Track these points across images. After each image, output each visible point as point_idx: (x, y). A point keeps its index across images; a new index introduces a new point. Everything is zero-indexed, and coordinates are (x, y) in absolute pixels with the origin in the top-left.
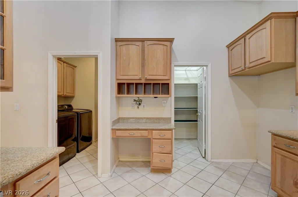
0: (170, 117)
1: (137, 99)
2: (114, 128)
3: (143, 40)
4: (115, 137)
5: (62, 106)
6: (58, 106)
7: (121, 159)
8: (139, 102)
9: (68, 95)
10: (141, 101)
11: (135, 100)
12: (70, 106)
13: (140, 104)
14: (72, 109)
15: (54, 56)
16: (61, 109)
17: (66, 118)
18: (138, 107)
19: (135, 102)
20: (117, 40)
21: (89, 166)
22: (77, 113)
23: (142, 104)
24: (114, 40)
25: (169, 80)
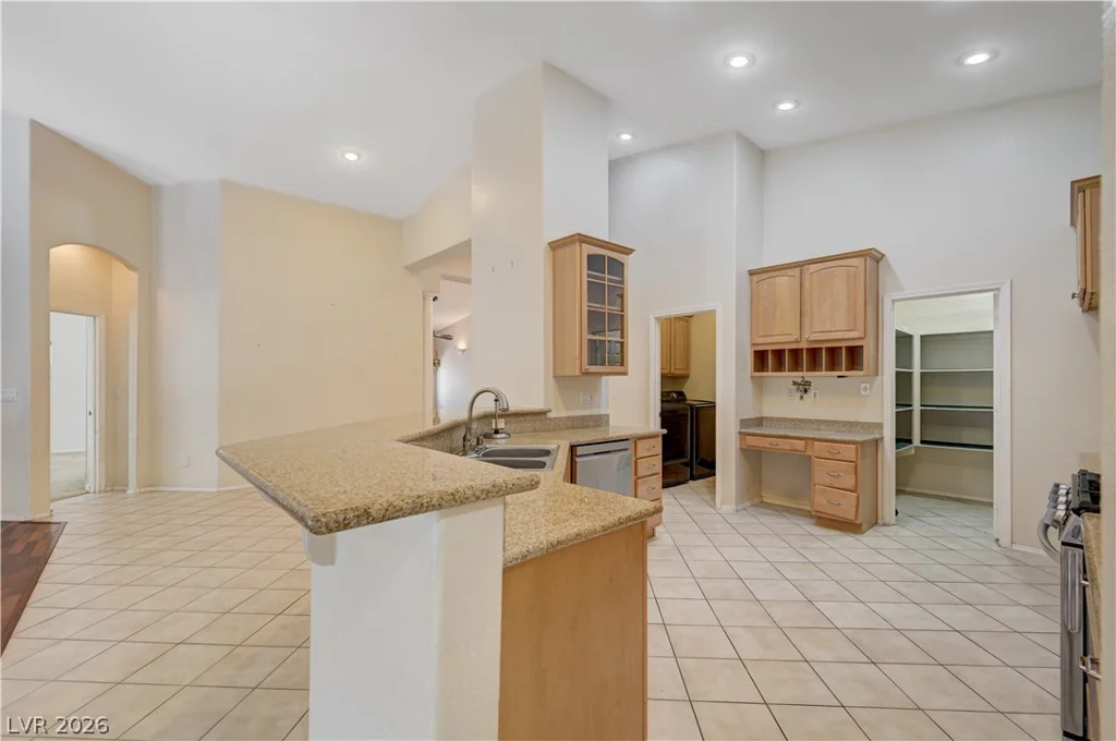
0: (880, 421)
1: (799, 381)
2: (743, 430)
3: (800, 265)
4: (744, 446)
5: (669, 393)
6: (662, 393)
7: (765, 500)
8: (804, 387)
9: (677, 372)
10: (809, 384)
11: (795, 383)
12: (681, 394)
13: (806, 391)
14: (685, 399)
15: (657, 319)
16: (665, 397)
17: (674, 412)
18: (802, 397)
19: (795, 387)
20: (752, 273)
21: (708, 497)
22: (692, 407)
23: (811, 392)
24: (747, 274)
25: (862, 338)
